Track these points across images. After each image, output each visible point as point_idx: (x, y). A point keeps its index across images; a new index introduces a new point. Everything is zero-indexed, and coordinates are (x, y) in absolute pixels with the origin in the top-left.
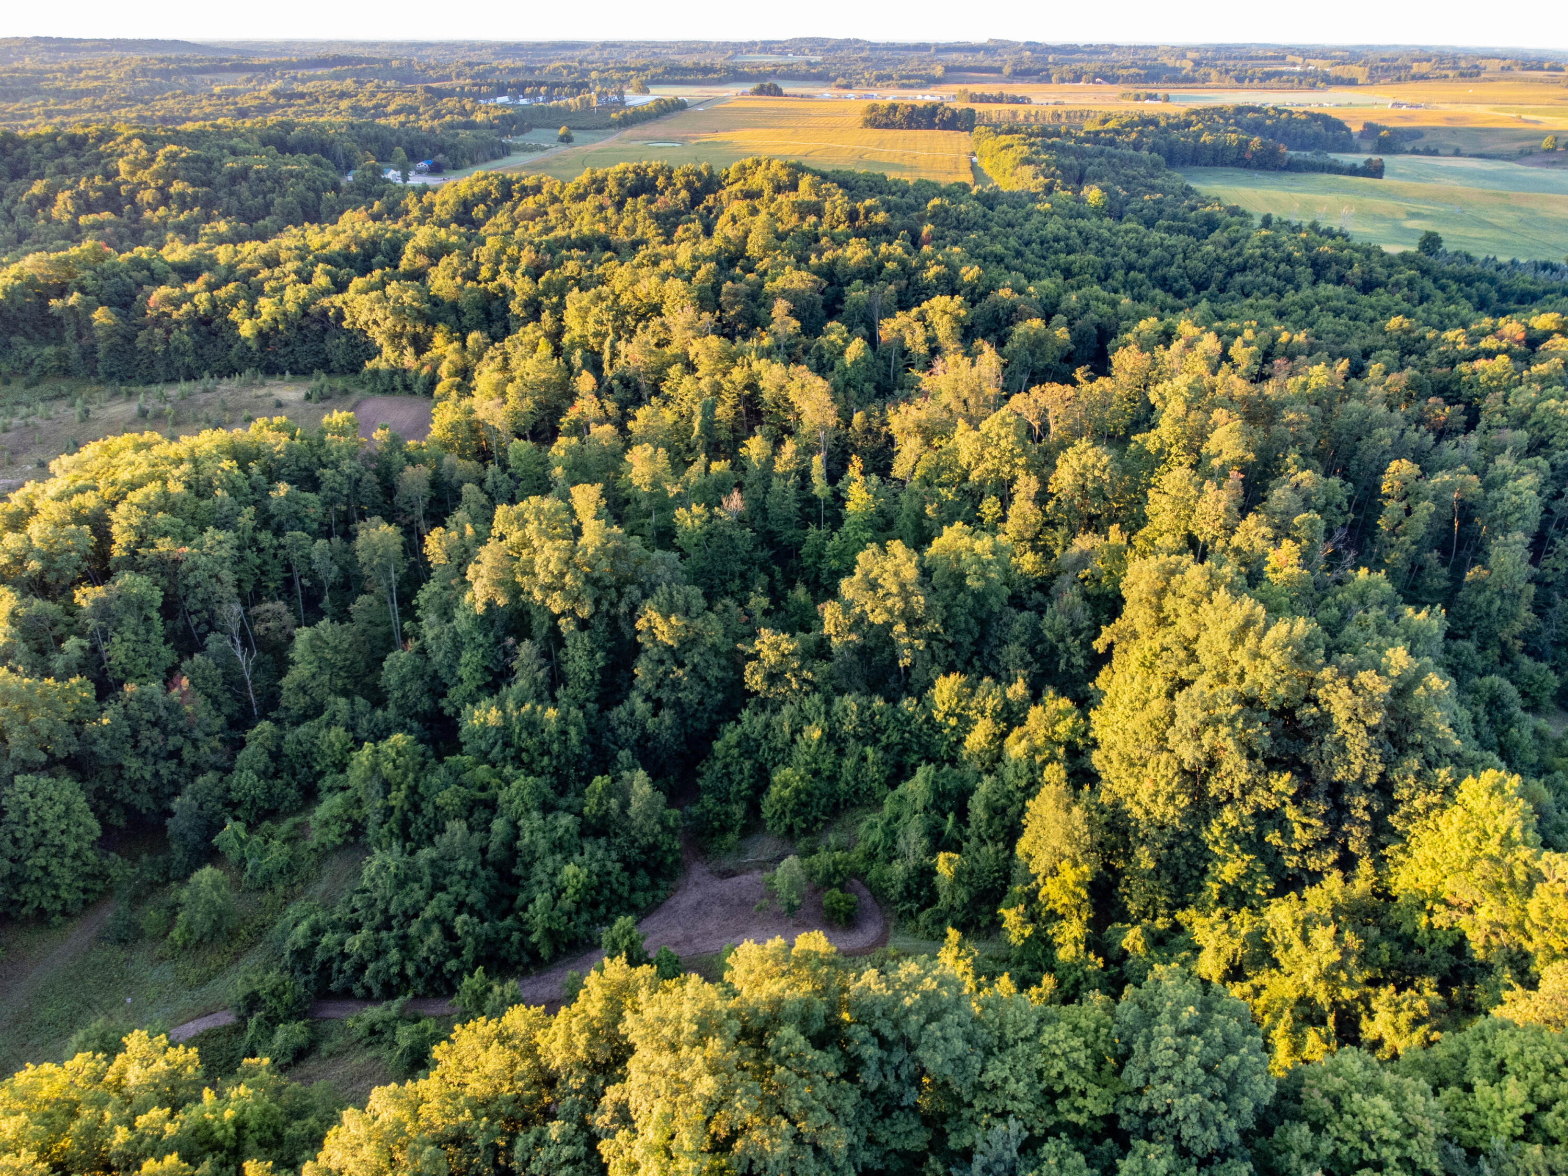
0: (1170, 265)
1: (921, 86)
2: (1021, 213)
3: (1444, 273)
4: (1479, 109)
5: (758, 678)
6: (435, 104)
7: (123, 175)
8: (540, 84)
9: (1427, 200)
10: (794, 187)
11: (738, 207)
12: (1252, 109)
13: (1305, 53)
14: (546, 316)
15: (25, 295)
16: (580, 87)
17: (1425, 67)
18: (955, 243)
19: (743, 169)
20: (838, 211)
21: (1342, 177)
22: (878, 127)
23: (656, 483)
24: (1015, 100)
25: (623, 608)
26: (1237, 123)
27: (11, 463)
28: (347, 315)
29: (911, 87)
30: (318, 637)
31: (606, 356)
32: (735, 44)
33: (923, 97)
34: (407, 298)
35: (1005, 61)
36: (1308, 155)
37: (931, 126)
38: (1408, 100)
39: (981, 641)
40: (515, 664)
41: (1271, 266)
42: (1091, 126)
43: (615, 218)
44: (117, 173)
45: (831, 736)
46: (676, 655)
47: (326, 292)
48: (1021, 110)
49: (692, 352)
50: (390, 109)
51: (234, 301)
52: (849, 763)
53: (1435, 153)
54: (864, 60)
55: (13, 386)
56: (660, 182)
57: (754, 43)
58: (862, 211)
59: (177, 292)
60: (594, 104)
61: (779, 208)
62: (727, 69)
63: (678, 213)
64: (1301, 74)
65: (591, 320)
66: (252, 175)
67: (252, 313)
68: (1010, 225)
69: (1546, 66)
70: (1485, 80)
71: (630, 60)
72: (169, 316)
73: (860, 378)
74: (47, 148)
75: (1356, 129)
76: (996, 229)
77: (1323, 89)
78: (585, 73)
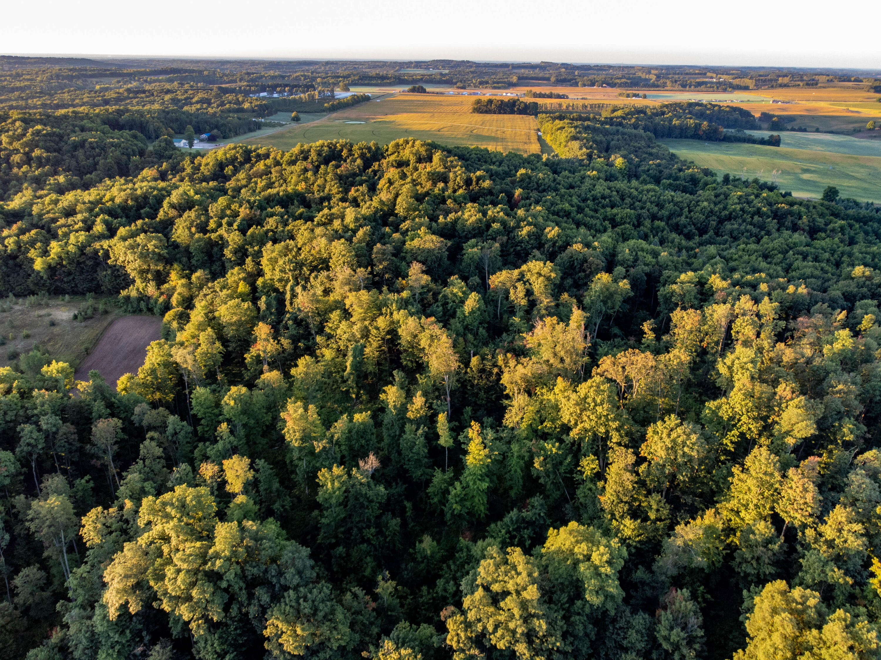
0: (680, 215)
1: (505, 88)
2: (578, 177)
4: (822, 104)
6: (221, 97)
7: (4, 145)
8: (286, 85)
10: (430, 159)
11: (392, 173)
12: (697, 104)
14: (249, 260)
16: (309, 87)
17: (786, 80)
18: (537, 202)
19: (397, 145)
20: (458, 179)
21: (756, 146)
22: (481, 113)
23: (305, 438)
24: (559, 97)
26: (692, 113)
28: (111, 255)
29: (499, 88)
32: (400, 63)
33: (507, 95)
34: (151, 246)
35: (551, 74)
37: (512, 112)
38: (781, 99)
41: (748, 218)
42: (605, 114)
43: (312, 178)
47: (100, 237)
48: (564, 102)
49: (348, 302)
50: (194, 100)
51: (32, 243)
53: (805, 130)
54: (472, 72)
56: (345, 153)
57: (411, 63)
58: (474, 179)
60: (317, 97)
61: (420, 175)
62: (395, 78)
63: (355, 175)
64: (716, 83)
65: (278, 268)
66: (87, 145)
67: (45, 253)
68: (571, 187)
69: (853, 79)
70: (820, 87)
71: (341, 71)
73: (476, 324)
75: (757, 115)
76: (563, 191)
77: (731, 92)
78: (314, 79)
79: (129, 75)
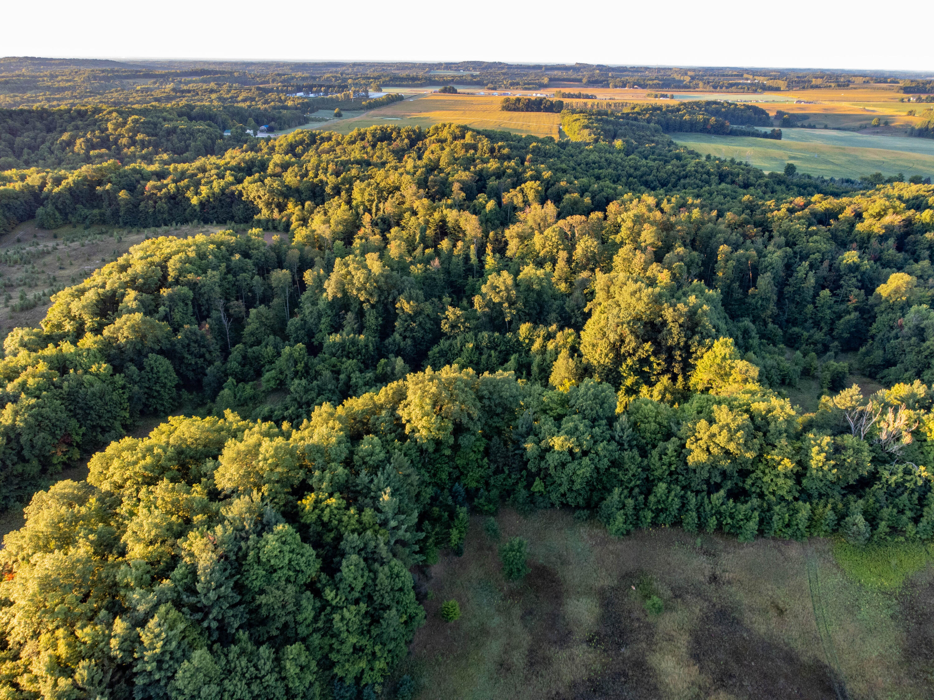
1: (535, 89)
2: (578, 150)
3: (792, 183)
5: (447, 326)
6: (264, 96)
7: (110, 131)
8: (321, 86)
9: (800, 150)
10: (463, 137)
11: (434, 147)
12: (715, 103)
13: (755, 72)
14: (343, 193)
15: (84, 185)
16: (343, 87)
17: (819, 81)
18: (542, 163)
19: (437, 128)
20: (485, 148)
21: (759, 139)
22: (510, 110)
23: (401, 257)
24: (587, 97)
25: (390, 300)
26: (706, 110)
27: (89, 260)
28: (245, 194)
29: (529, 89)
30: (259, 312)
31: (374, 210)
32: (430, 65)
33: (535, 95)
34: (275, 185)
35: (584, 76)
36: (744, 128)
37: (539, 110)
38: (806, 99)
39: (540, 313)
40: (345, 323)
41: (699, 176)
42: (626, 110)
43: (371, 152)
44: (107, 129)
45: (477, 347)
46: (412, 318)
47: (232, 184)
48: (590, 102)
49: (415, 206)
50: (240, 98)
51: (187, 187)
52: (484, 357)
53: (814, 127)
54: (504, 74)
55: (78, 229)
56: (394, 135)
57: (441, 64)
58: (497, 148)
59: (159, 183)
60: (352, 97)
61: (456, 147)
62: (426, 79)
63: (404, 150)
64: (750, 84)
65: (366, 194)
66: (178, 131)
67: (197, 193)
68: (571, 156)
69: (889, 80)
70: (851, 88)
71: (370, 73)
72: (156, 194)
73: (493, 217)
74: (66, 116)
75: (772, 114)
76: (564, 157)
77: (761, 93)
78: (345, 80)
79: (162, 76)
